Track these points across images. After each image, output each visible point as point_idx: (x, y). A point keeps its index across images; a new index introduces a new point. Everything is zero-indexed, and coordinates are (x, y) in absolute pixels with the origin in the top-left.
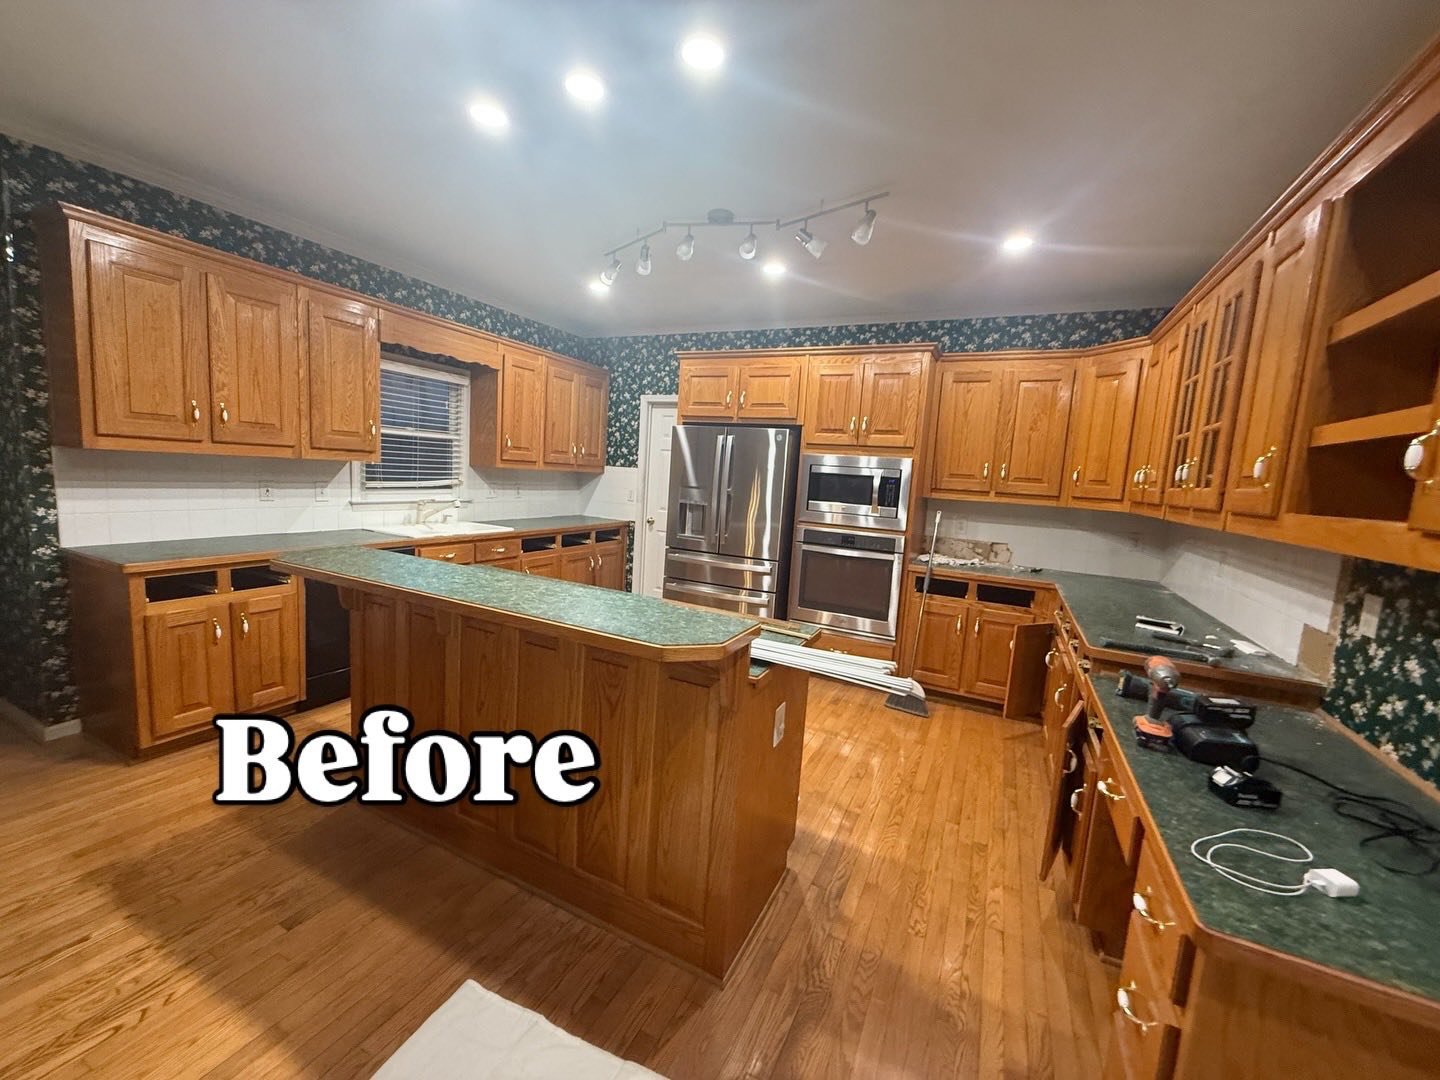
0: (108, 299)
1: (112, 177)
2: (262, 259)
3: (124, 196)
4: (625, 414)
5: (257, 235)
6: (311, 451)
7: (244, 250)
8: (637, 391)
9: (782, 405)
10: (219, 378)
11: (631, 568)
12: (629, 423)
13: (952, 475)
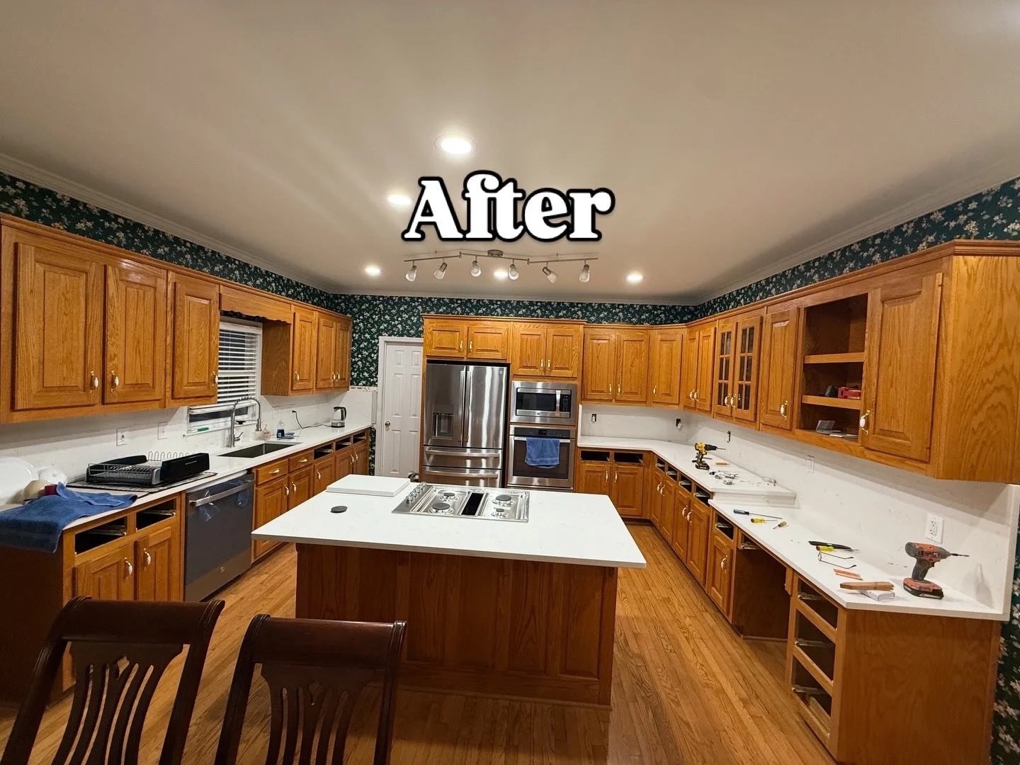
0: (32, 291)
1: (9, 180)
2: (122, 245)
3: (16, 196)
4: (366, 348)
5: (120, 226)
6: (171, 401)
7: (109, 238)
8: (376, 333)
9: (497, 351)
10: (111, 350)
11: (374, 459)
12: (369, 355)
13: (593, 391)
